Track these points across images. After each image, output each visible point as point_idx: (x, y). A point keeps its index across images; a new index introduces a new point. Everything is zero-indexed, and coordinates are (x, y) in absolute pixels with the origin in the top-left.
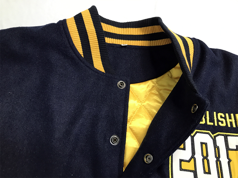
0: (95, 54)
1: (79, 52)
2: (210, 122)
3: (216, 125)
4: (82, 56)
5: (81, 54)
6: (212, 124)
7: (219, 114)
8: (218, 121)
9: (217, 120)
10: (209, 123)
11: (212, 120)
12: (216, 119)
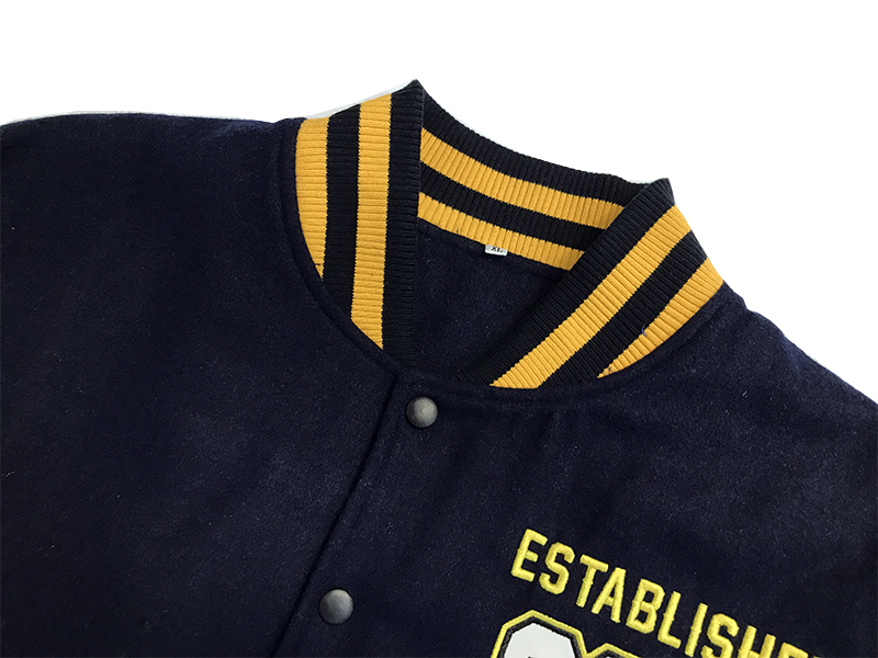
0: (366, 273)
1: (313, 253)
2: (671, 633)
3: (690, 651)
4: (320, 270)
5: (316, 261)
6: (675, 642)
7: (720, 620)
8: (704, 640)
9: (700, 635)
10: (664, 636)
11: (681, 628)
12: (700, 631)
